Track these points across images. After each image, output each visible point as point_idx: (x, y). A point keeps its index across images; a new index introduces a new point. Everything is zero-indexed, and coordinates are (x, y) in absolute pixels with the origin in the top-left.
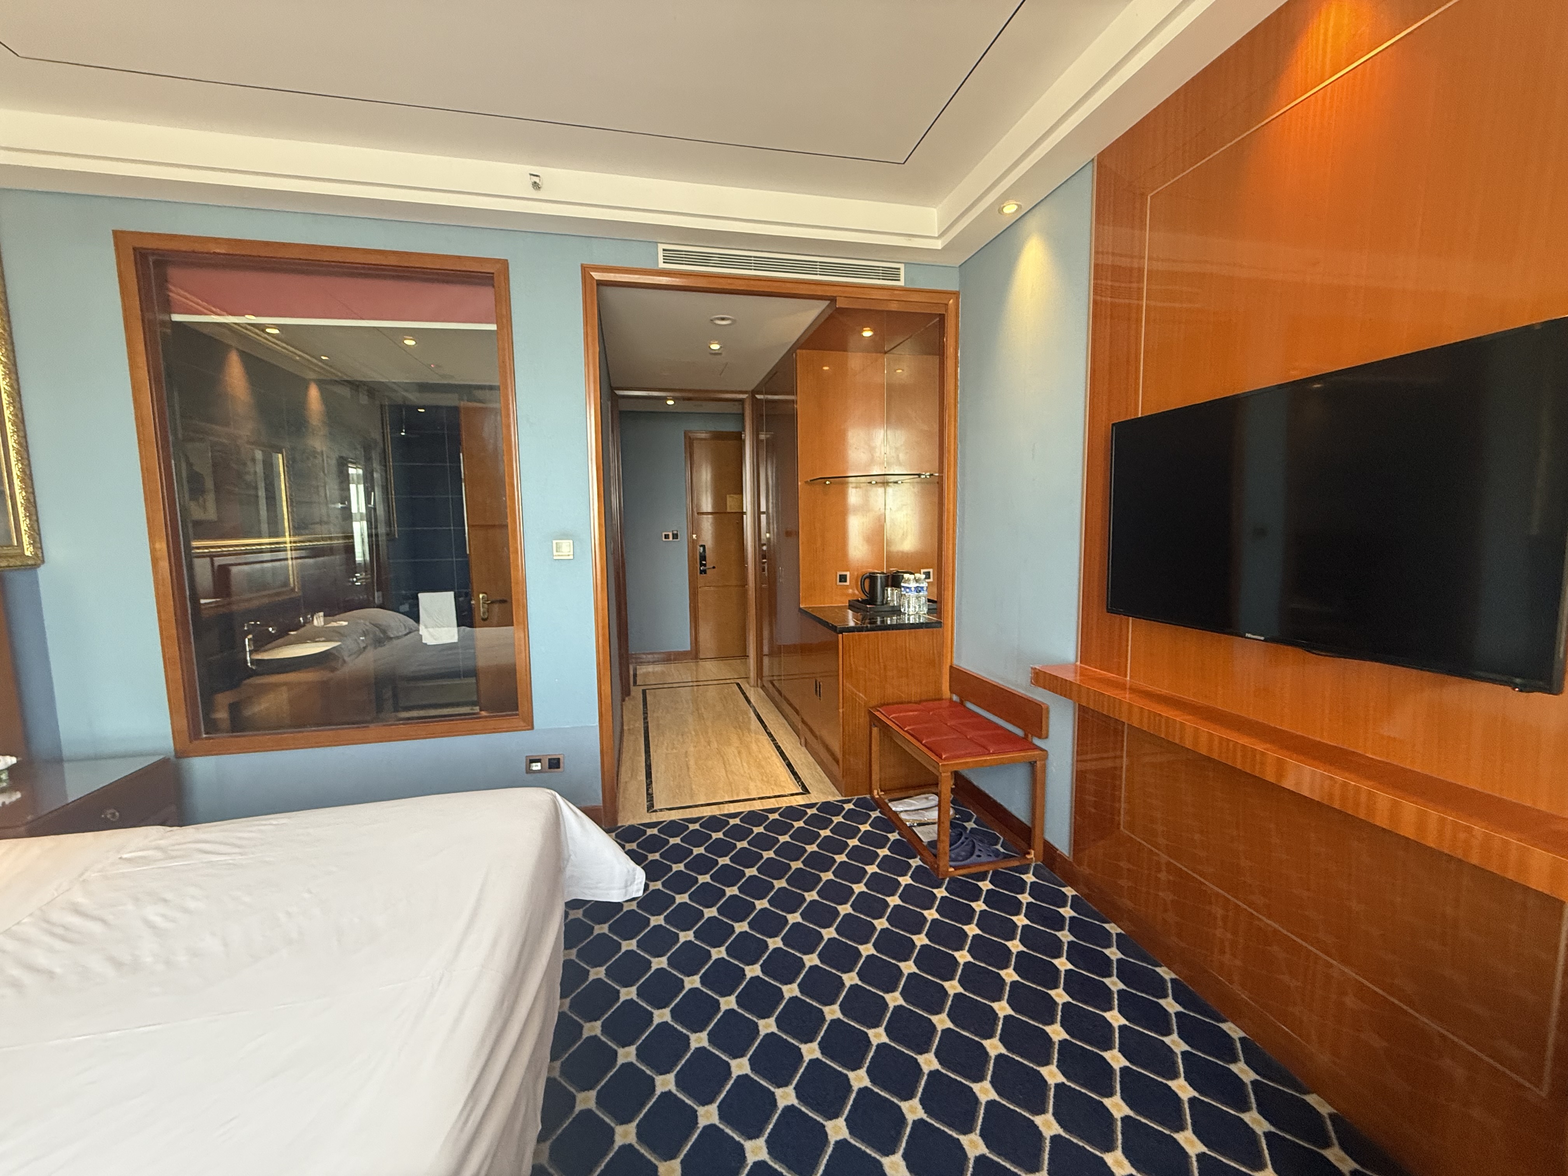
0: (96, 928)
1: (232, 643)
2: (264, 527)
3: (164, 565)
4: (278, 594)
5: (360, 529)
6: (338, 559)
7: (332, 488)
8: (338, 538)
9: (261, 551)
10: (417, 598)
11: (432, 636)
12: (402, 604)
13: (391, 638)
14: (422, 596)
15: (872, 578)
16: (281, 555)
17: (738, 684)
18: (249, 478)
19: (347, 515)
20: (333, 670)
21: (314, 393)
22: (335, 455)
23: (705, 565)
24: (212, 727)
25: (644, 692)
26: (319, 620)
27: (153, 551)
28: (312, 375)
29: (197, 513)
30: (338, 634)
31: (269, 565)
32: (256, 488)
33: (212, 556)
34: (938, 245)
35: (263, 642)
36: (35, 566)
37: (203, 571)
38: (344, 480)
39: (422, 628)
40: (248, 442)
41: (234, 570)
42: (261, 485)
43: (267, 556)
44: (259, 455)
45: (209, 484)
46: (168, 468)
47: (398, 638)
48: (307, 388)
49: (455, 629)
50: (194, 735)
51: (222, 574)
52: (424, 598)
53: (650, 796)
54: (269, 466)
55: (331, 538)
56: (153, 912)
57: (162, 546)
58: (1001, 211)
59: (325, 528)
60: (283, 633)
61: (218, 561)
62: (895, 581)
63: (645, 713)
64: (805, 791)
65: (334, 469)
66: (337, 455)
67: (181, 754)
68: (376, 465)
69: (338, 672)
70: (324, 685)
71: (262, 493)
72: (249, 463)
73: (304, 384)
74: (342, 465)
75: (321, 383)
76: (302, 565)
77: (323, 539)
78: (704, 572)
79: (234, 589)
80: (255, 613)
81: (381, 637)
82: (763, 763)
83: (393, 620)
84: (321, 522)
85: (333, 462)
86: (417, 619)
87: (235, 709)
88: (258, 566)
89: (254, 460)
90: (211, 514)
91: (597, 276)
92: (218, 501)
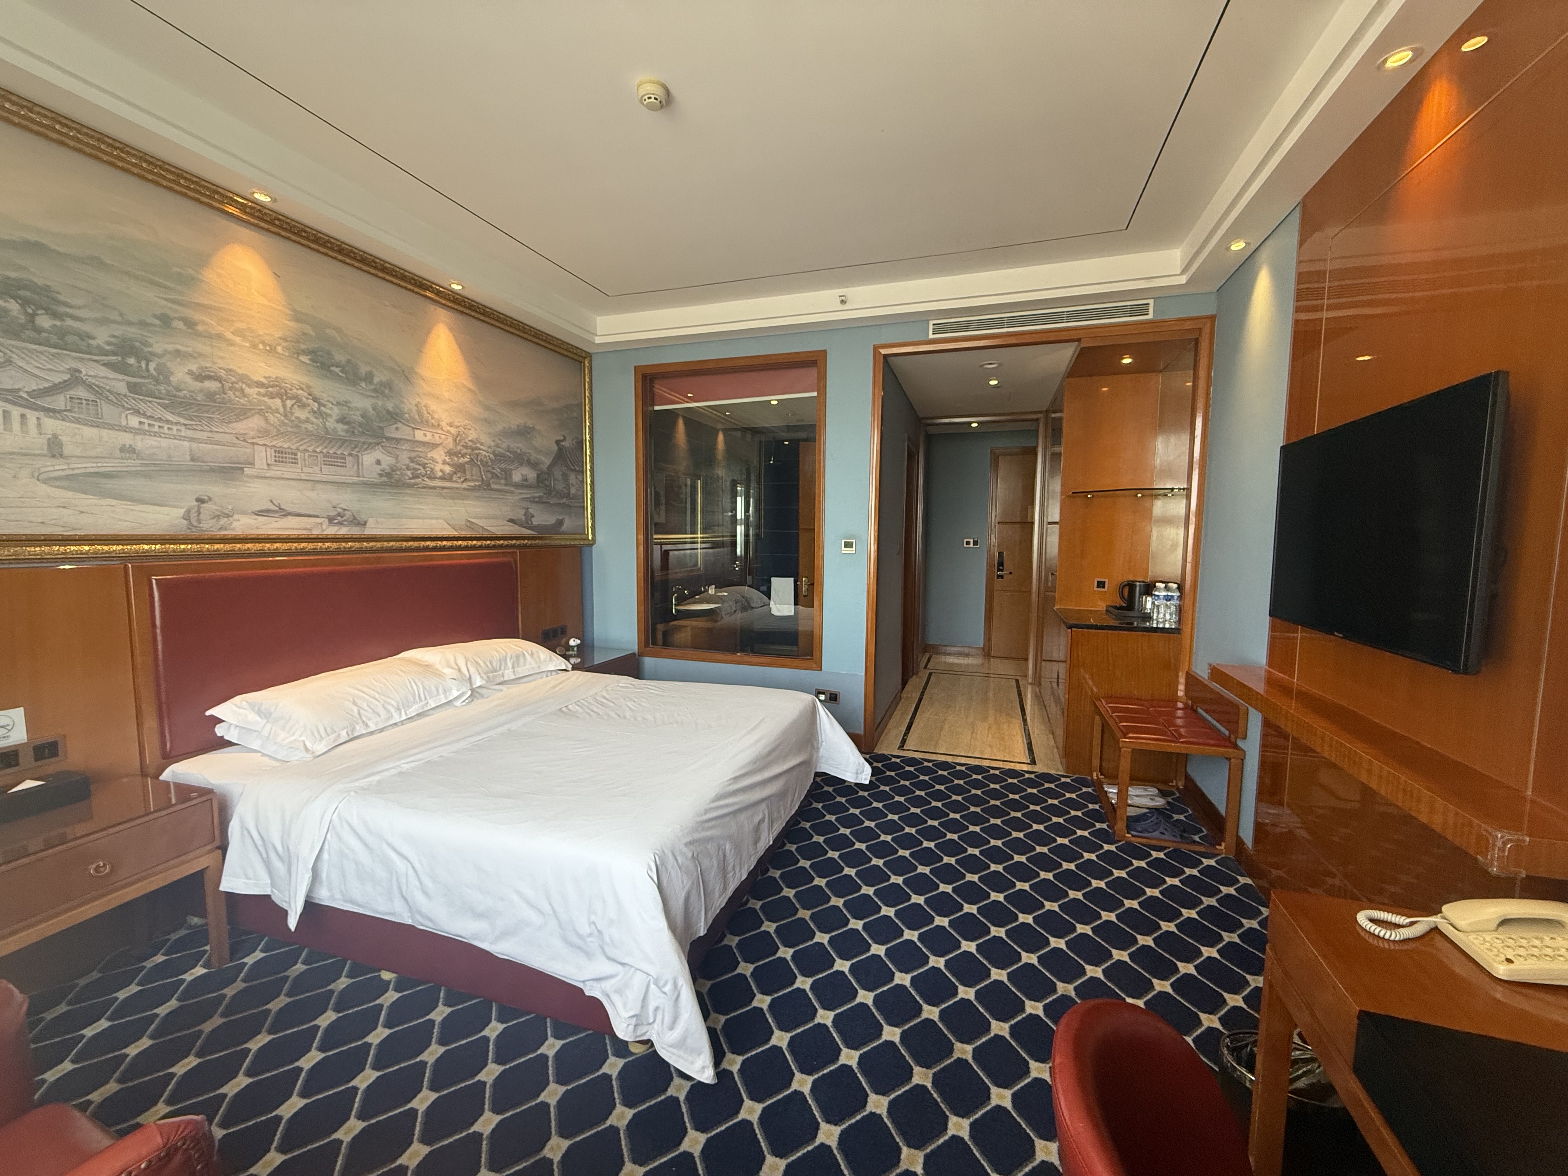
0: (612, 704)
1: (667, 600)
2: (688, 528)
3: (641, 548)
4: (691, 571)
5: (740, 530)
6: (727, 550)
7: (727, 503)
8: (726, 536)
9: (685, 543)
10: (770, 582)
11: (779, 610)
12: (763, 585)
13: (753, 608)
14: (773, 579)
15: (1131, 585)
16: (695, 546)
17: (1017, 681)
18: (682, 496)
19: (734, 521)
20: (716, 621)
21: (721, 437)
22: (729, 480)
23: (1002, 570)
24: (654, 643)
25: (930, 674)
26: (712, 591)
27: (637, 539)
28: (719, 426)
29: (657, 520)
30: (721, 600)
31: (689, 552)
32: (686, 503)
33: (661, 544)
34: (1183, 280)
35: (681, 600)
36: (592, 545)
37: (657, 551)
38: (734, 495)
39: (772, 603)
40: (684, 474)
41: (671, 553)
42: (689, 500)
43: (688, 546)
44: (689, 482)
45: (663, 501)
46: (647, 491)
47: (756, 608)
48: (717, 435)
49: (793, 607)
50: (647, 645)
51: (665, 554)
52: (775, 581)
53: (904, 741)
54: (694, 488)
55: (723, 536)
56: (630, 704)
57: (641, 537)
58: (1228, 248)
59: (720, 529)
60: (692, 595)
61: (665, 547)
62: (1149, 589)
63: (925, 688)
64: (1033, 762)
65: (729, 488)
66: (731, 478)
67: (641, 654)
68: (753, 484)
69: (719, 623)
70: (710, 630)
71: (689, 506)
72: (684, 487)
73: (714, 433)
74: (734, 484)
75: (725, 431)
76: (706, 553)
77: (719, 537)
78: (1002, 577)
79: (670, 566)
80: (679, 582)
81: (746, 606)
82: (1006, 738)
83: (755, 595)
84: (718, 525)
85: (728, 484)
86: (769, 598)
87: (665, 634)
88: (682, 552)
89: (686, 485)
90: (662, 519)
91: (884, 351)
92: (667, 511)
